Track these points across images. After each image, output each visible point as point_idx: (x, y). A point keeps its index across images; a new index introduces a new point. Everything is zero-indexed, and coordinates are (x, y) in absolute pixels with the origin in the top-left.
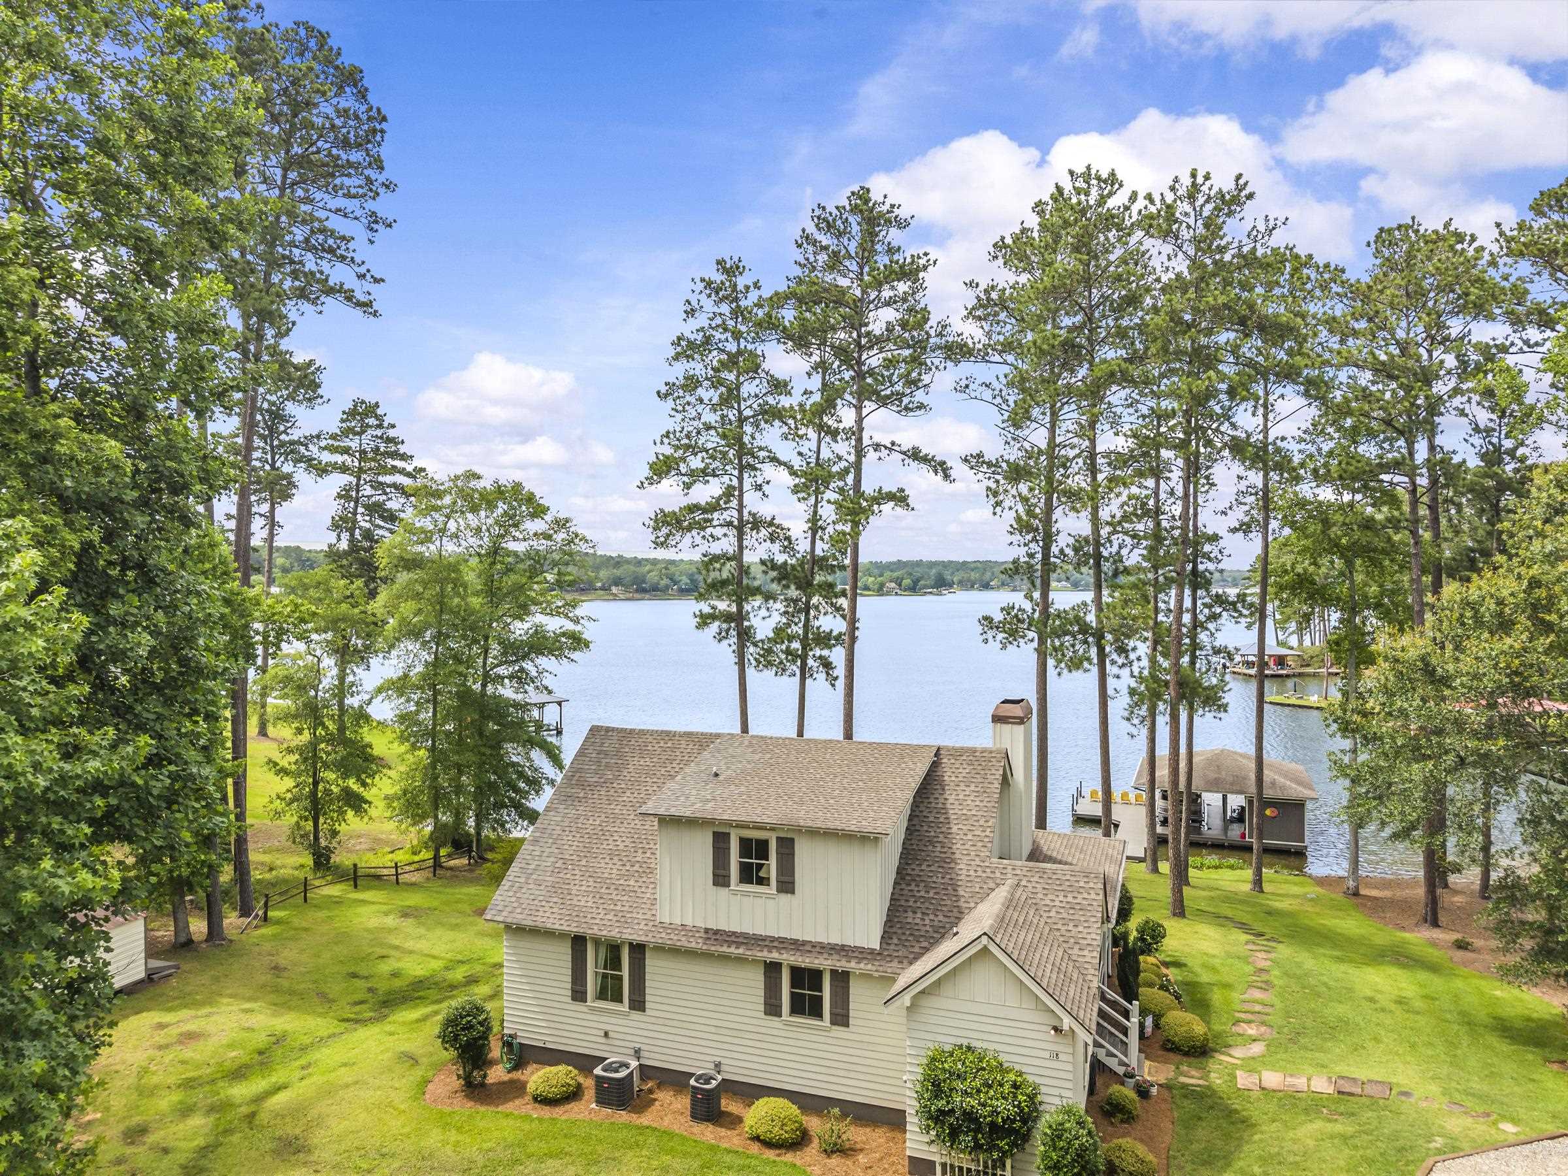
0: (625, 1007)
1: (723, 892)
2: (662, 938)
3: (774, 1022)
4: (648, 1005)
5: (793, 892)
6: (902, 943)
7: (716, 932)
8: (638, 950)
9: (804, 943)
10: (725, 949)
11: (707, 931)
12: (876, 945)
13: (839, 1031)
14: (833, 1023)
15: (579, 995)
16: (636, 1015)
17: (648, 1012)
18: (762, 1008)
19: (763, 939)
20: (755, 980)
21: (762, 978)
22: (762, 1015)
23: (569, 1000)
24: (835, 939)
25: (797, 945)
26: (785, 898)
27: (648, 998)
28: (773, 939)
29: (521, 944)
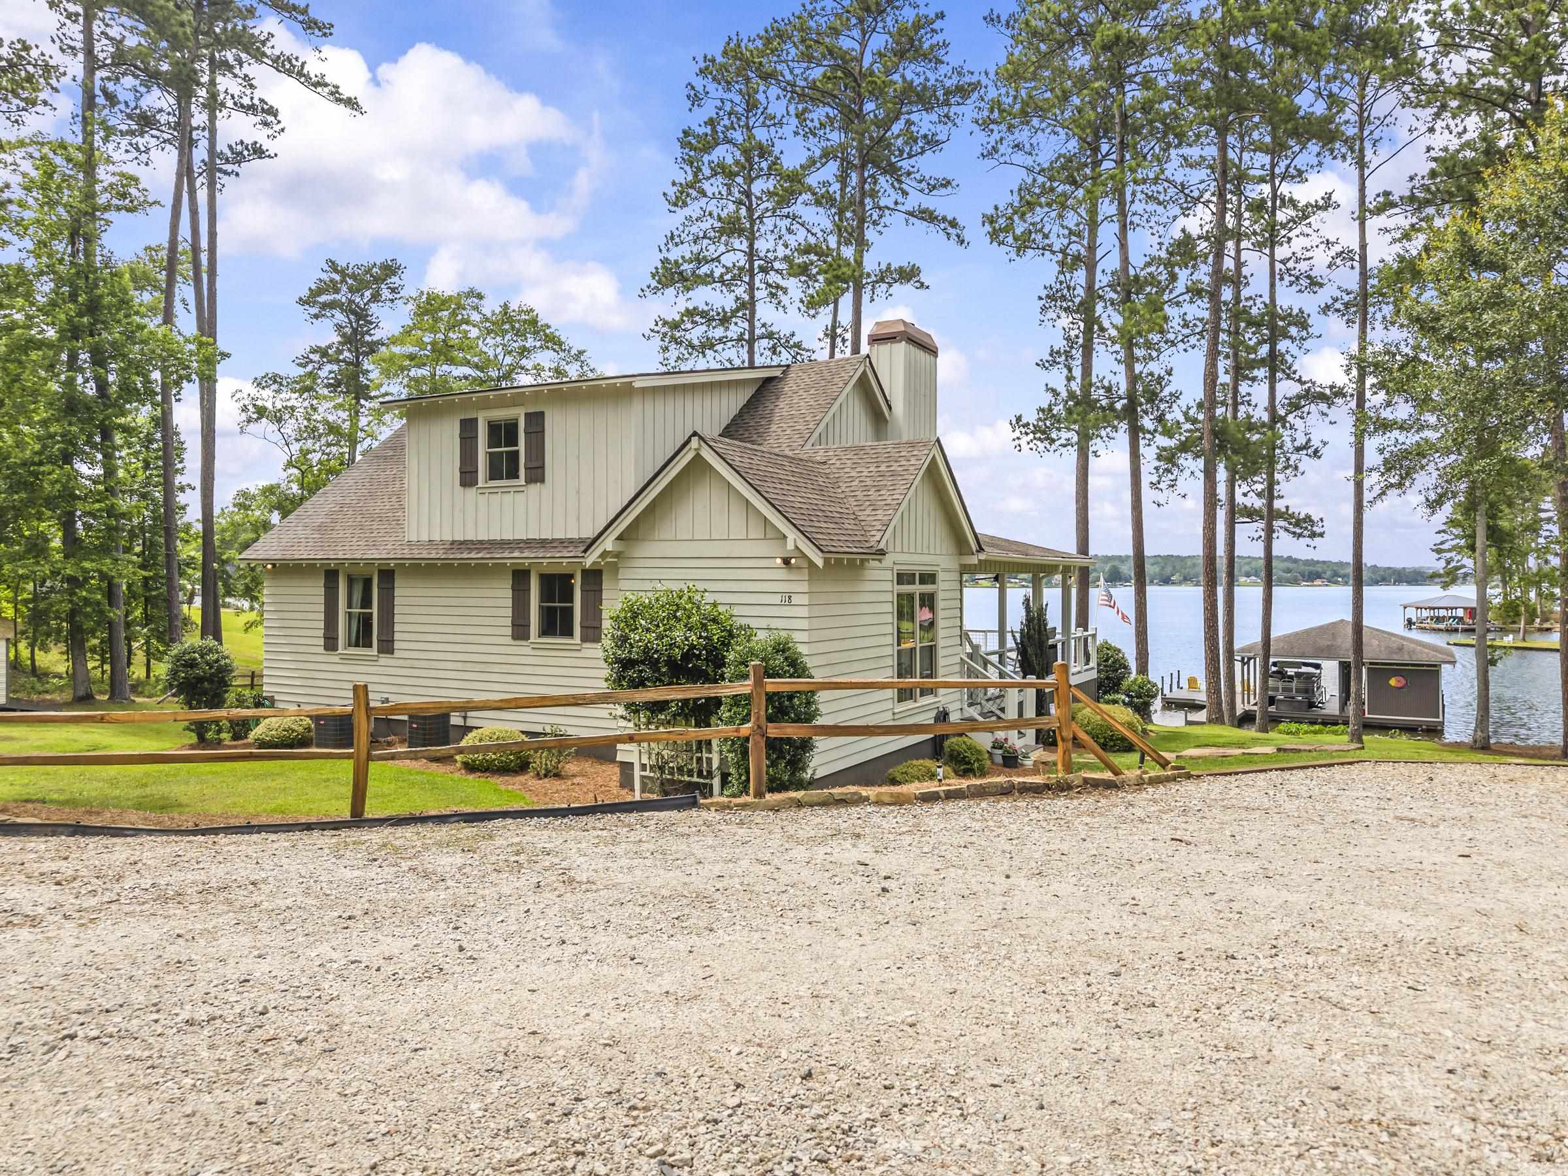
0: (374, 651)
1: (471, 492)
3: (523, 648)
4: (397, 645)
5: (542, 481)
7: (463, 543)
8: (388, 575)
9: (553, 541)
10: (464, 555)
11: (453, 542)
13: (590, 649)
14: (585, 639)
15: (330, 643)
16: (384, 660)
17: (397, 654)
18: (509, 631)
19: (509, 542)
20: (501, 594)
21: (509, 593)
22: (509, 640)
23: (321, 650)
25: (543, 544)
26: (534, 488)
27: (397, 636)
28: (521, 541)
29: (281, 590)
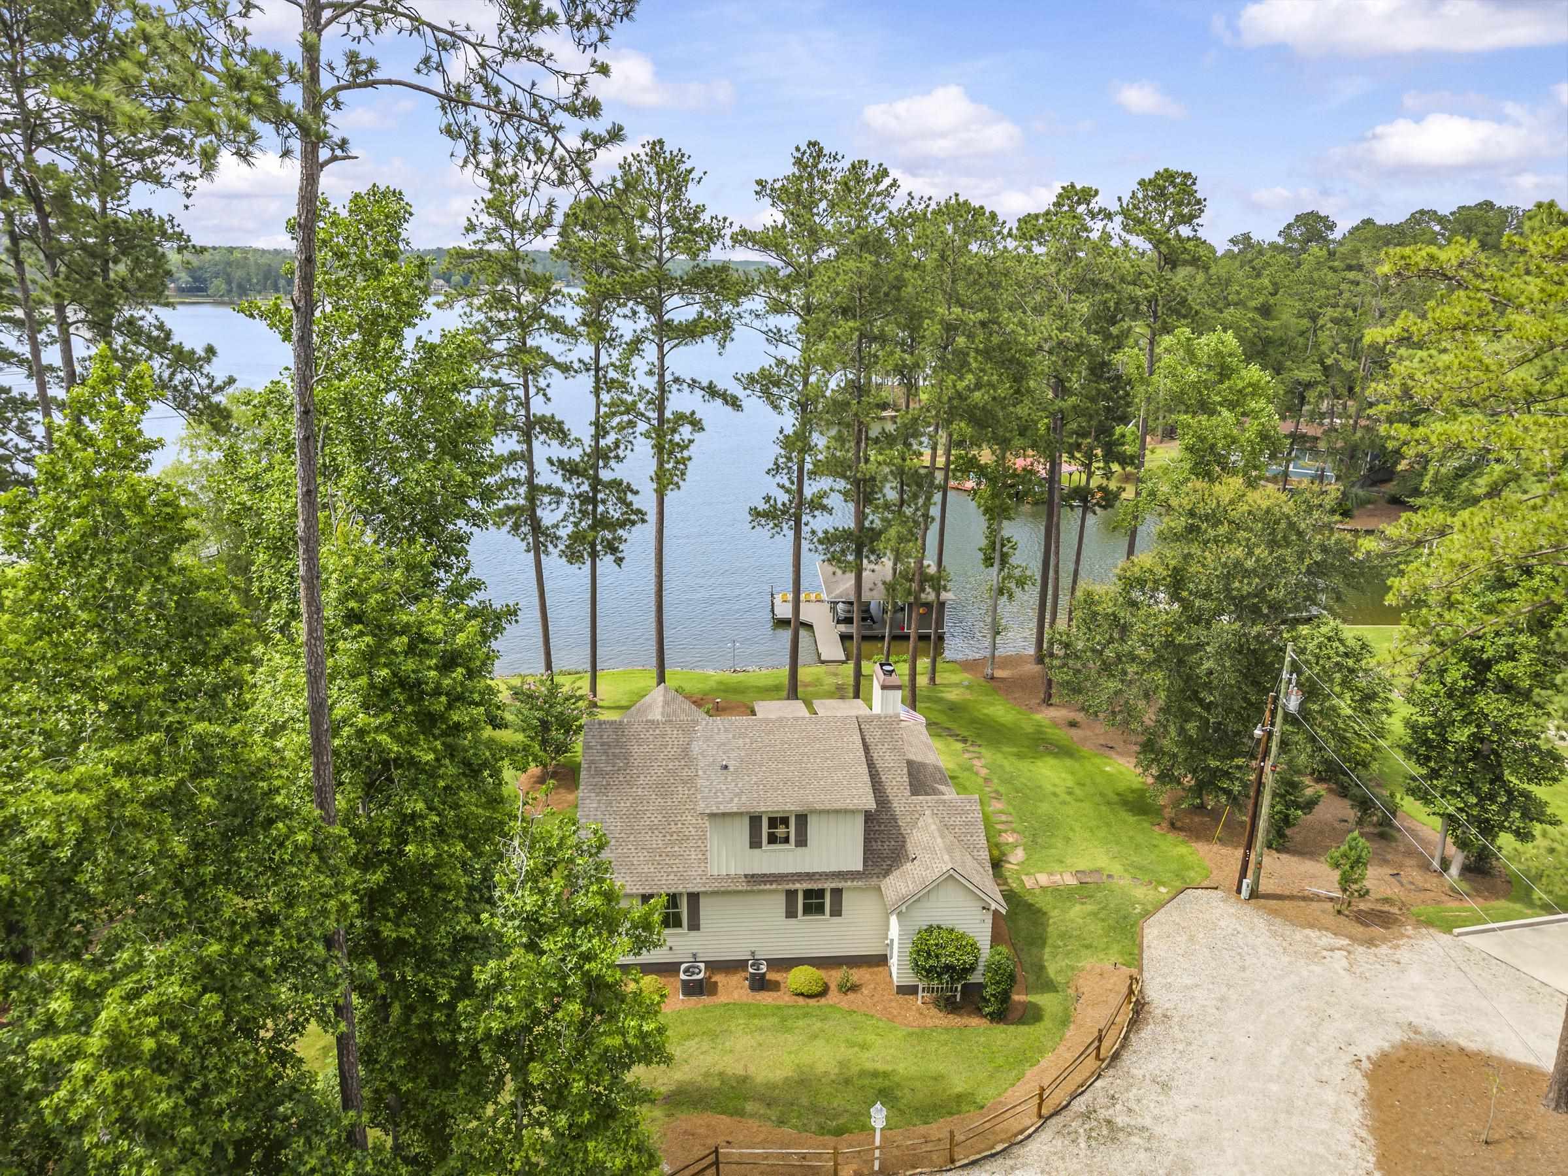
0: (684, 930)
1: (757, 851)
2: (715, 886)
3: (792, 921)
4: (701, 926)
5: (806, 845)
6: (875, 864)
7: (753, 876)
8: (694, 898)
9: (814, 874)
10: (762, 887)
11: (746, 876)
12: (860, 868)
13: (836, 919)
14: (831, 916)
16: (692, 933)
17: (701, 930)
18: (784, 915)
19: (787, 875)
20: (781, 900)
21: (784, 900)
22: (784, 919)
24: (834, 868)
25: (810, 876)
26: (800, 849)
27: (701, 922)
28: (793, 875)
